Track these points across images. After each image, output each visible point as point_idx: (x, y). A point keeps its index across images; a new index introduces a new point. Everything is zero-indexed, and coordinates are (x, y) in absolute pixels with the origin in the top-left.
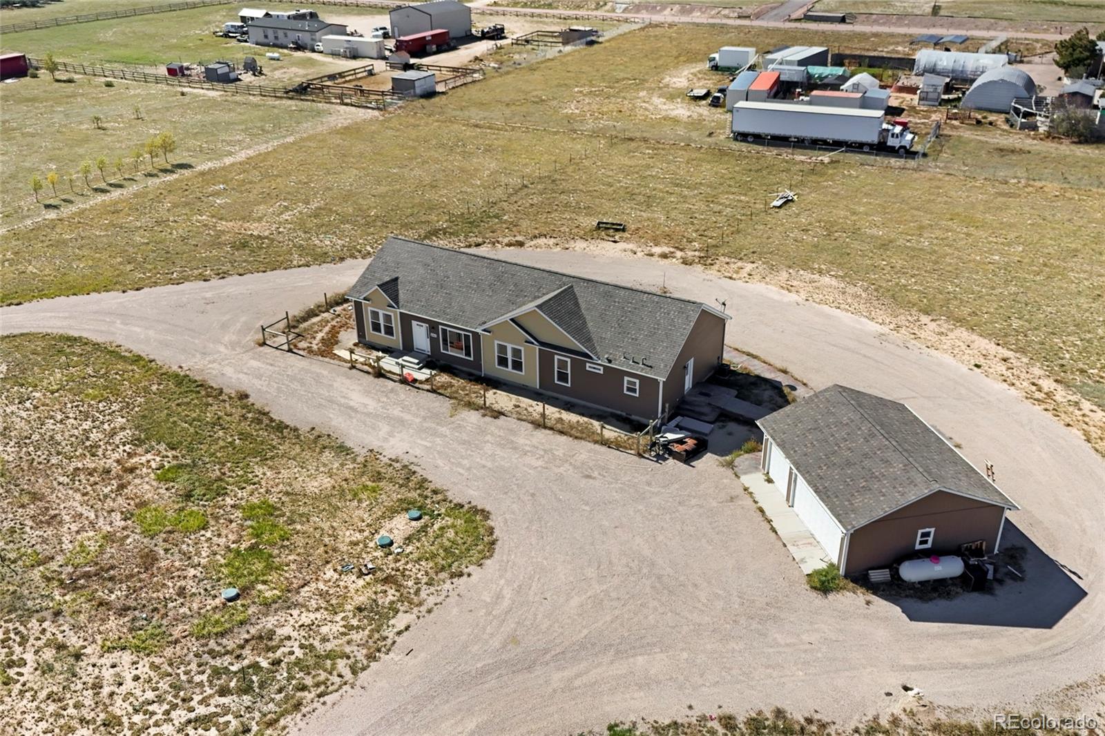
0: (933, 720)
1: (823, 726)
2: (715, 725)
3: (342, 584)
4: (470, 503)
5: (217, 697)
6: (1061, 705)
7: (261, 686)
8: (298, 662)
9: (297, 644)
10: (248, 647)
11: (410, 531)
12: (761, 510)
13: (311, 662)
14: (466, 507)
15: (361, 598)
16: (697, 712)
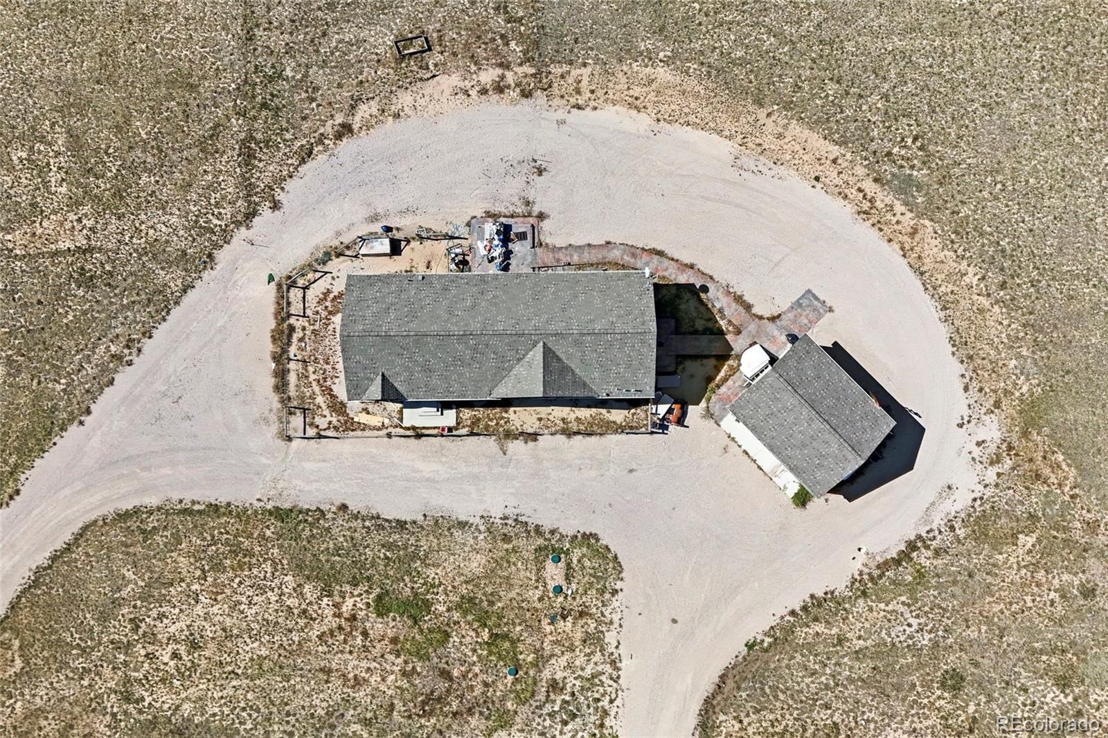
0: (876, 563)
1: (832, 593)
2: (788, 618)
3: (559, 630)
4: (579, 532)
5: (565, 728)
6: (926, 522)
7: (578, 710)
8: (582, 688)
9: (572, 679)
10: (551, 694)
11: (563, 572)
12: (746, 452)
13: (588, 685)
14: (579, 535)
15: (578, 634)
16: (778, 616)
